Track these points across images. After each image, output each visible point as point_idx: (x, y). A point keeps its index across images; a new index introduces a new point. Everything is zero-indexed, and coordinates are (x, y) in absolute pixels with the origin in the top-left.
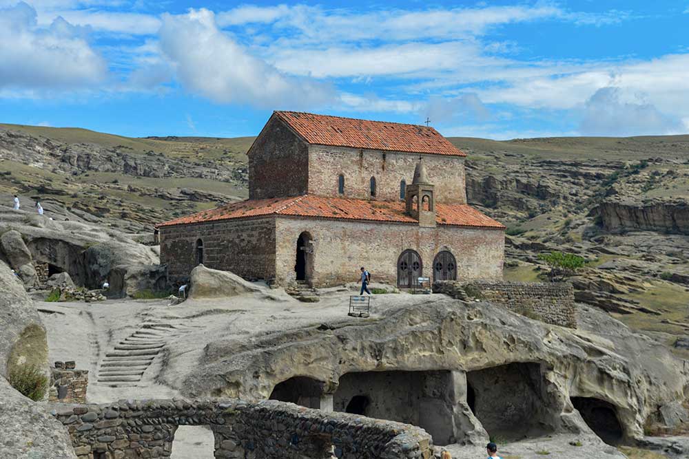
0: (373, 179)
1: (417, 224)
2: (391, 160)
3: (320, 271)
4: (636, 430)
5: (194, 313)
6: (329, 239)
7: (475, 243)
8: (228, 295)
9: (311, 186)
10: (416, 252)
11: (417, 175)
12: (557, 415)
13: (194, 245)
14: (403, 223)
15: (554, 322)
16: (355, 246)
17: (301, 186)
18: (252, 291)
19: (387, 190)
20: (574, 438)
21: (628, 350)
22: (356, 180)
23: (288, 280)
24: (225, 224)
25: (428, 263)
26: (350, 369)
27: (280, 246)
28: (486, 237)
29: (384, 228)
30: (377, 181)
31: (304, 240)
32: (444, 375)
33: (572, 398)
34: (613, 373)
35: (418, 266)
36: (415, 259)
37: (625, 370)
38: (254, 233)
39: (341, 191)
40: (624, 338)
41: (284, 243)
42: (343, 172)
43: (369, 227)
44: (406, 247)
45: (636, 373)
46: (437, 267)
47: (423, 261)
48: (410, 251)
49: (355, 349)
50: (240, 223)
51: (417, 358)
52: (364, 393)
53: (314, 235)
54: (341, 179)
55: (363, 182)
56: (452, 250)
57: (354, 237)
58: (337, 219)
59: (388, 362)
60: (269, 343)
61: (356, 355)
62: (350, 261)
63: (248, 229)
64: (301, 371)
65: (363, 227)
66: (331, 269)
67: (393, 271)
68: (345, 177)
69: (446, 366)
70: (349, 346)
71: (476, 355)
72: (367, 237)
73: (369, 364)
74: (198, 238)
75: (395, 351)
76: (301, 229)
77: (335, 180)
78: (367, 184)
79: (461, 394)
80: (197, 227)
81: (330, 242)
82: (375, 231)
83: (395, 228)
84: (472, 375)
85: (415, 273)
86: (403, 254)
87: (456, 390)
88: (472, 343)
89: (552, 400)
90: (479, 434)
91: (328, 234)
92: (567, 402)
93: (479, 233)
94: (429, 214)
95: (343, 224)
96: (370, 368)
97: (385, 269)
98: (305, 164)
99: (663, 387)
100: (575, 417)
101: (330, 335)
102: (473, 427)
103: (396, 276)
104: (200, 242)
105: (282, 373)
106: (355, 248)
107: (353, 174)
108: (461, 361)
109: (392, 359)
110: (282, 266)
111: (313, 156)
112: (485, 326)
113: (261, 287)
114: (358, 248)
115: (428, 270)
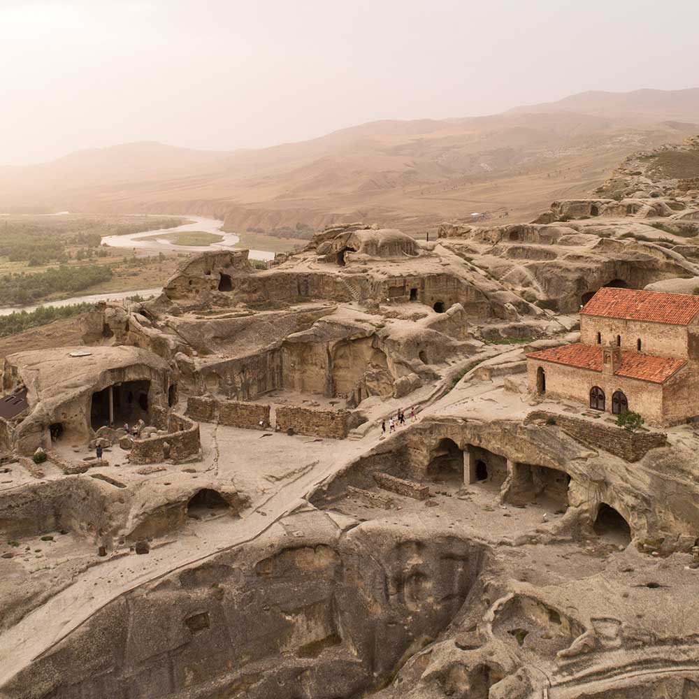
0: (619, 337)
2: (631, 325)
3: (548, 389)
6: (552, 373)
7: (639, 390)
9: (582, 338)
10: (600, 389)
14: (592, 370)
19: (628, 344)
23: (534, 391)
25: (608, 397)
28: (648, 388)
29: (581, 371)
35: (602, 397)
36: (600, 392)
39: (599, 342)
41: (531, 371)
42: (600, 331)
44: (594, 384)
46: (615, 400)
47: (606, 395)
48: (597, 387)
51: (493, 447)
53: (544, 369)
54: (599, 335)
55: (613, 338)
56: (624, 392)
58: (556, 363)
62: (564, 387)
65: (570, 369)
66: (554, 389)
67: (587, 397)
72: (572, 375)
75: (485, 440)
76: (538, 365)
77: (595, 335)
78: (615, 340)
79: (509, 473)
82: (576, 372)
83: (587, 372)
86: (593, 388)
97: (583, 395)
103: (589, 401)
106: (566, 380)
107: (606, 333)
114: (568, 380)
115: (609, 401)
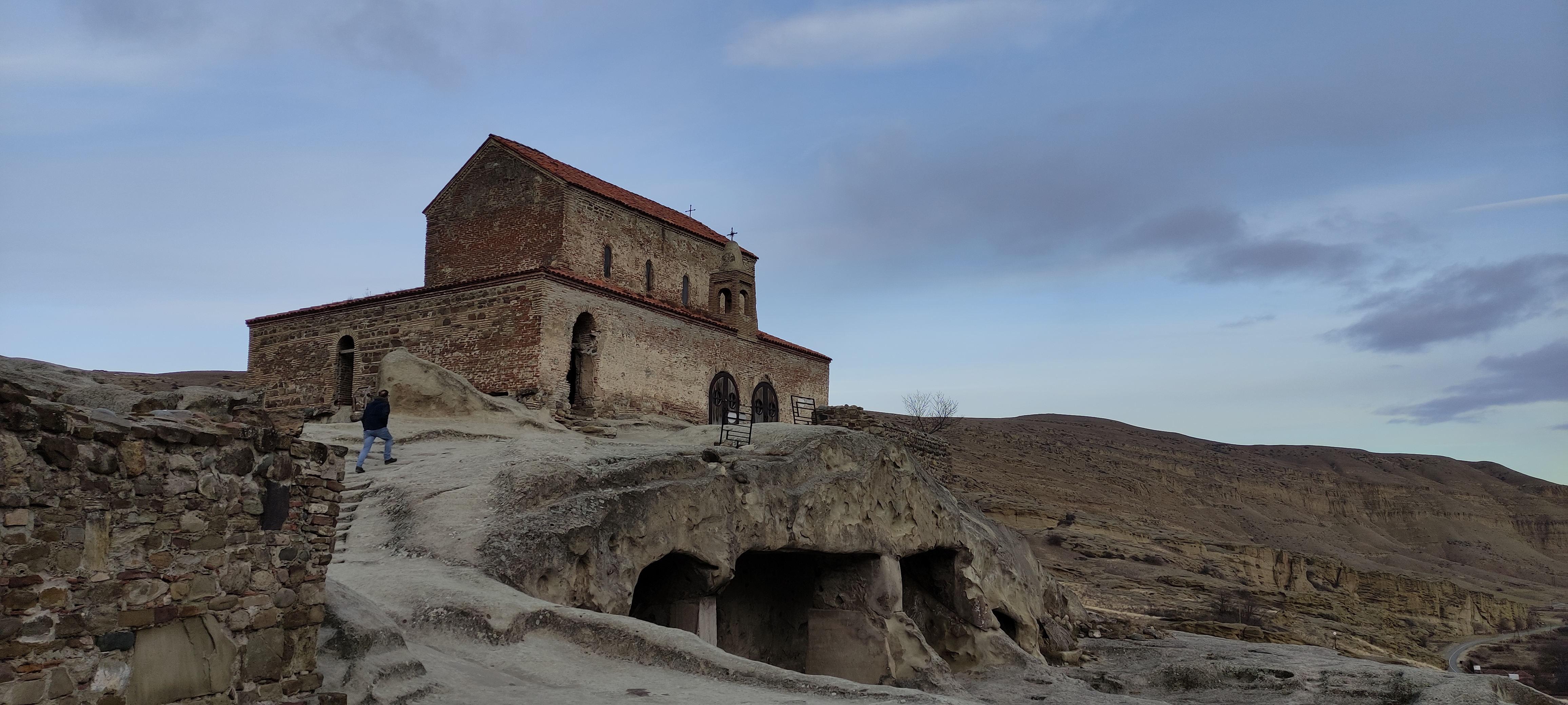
0: (649, 265)
2: (672, 240)
3: (605, 387)
5: (402, 435)
6: (620, 333)
7: (798, 377)
8: (452, 412)
9: (565, 253)
10: (731, 378)
12: (981, 637)
13: (334, 349)
14: (719, 327)
16: (655, 352)
18: (495, 408)
19: (666, 285)
22: (628, 260)
23: (556, 397)
24: (412, 303)
25: (745, 396)
26: (753, 543)
27: (547, 330)
28: (810, 371)
29: (696, 328)
30: (655, 267)
31: (582, 326)
32: (874, 559)
35: (735, 400)
36: (731, 389)
38: (485, 310)
39: (607, 272)
41: (554, 325)
42: (611, 241)
43: (676, 324)
44: (720, 367)
46: (756, 407)
47: (741, 395)
48: (724, 375)
50: (451, 296)
53: (598, 321)
54: (608, 254)
55: (637, 265)
56: (774, 383)
57: (654, 337)
58: (632, 302)
60: (626, 478)
61: (760, 516)
62: (648, 376)
63: (470, 306)
64: (683, 544)
65: (668, 323)
66: (621, 386)
67: (703, 402)
68: (613, 252)
71: (908, 527)
72: (672, 339)
73: (778, 535)
74: (342, 334)
75: (812, 513)
76: (581, 307)
77: (599, 252)
78: (642, 270)
79: (896, 599)
80: (340, 315)
81: (621, 339)
82: (682, 333)
83: (708, 333)
84: (907, 563)
86: (716, 377)
87: (889, 590)
88: (902, 508)
90: (939, 666)
91: (620, 324)
93: (803, 362)
94: (749, 319)
95: (641, 311)
97: (694, 398)
98: (554, 218)
103: (708, 413)
104: (347, 342)
105: (655, 543)
106: (655, 356)
107: (624, 249)
108: (892, 538)
109: (809, 529)
110: (549, 369)
111: (570, 206)
113: (512, 405)
114: (661, 357)
115: (746, 409)
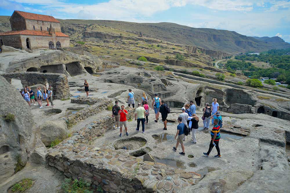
0: (41, 27)
1: (52, 36)
2: (44, 23)
3: (32, 46)
4: (95, 72)
5: (4, 56)
7: (64, 40)
8: (11, 51)
9: (27, 28)
11: (51, 26)
12: (82, 70)
14: (49, 36)
15: (80, 54)
17: (25, 28)
18: (17, 51)
19: (44, 29)
20: (85, 74)
21: (93, 58)
22: (37, 27)
23: (25, 48)
24: (7, 36)
25: (55, 44)
26: (42, 65)
27: (22, 41)
29: (45, 37)
30: (42, 28)
31: (27, 40)
32: (61, 65)
33: (84, 67)
34: (91, 62)
37: (93, 62)
39: (34, 29)
40: (92, 56)
42: (34, 25)
43: (42, 37)
44: (50, 41)
45: (94, 62)
46: (57, 45)
48: (51, 42)
49: (43, 61)
50: (11, 36)
51: (56, 62)
52: (45, 70)
54: (34, 27)
55: (39, 27)
56: (60, 41)
57: (39, 39)
58: (35, 35)
59: (50, 64)
60: (24, 61)
61: (43, 62)
62: (39, 44)
63: (14, 37)
64: (32, 66)
65: (41, 37)
66: (35, 46)
69: (61, 63)
70: (41, 61)
71: (67, 61)
73: (46, 64)
75: (51, 61)
76: (27, 37)
77: (32, 27)
78: (40, 28)
79: (65, 68)
81: (34, 40)
83: (47, 37)
84: (66, 65)
85: (53, 46)
87: (64, 68)
88: (66, 59)
89: (81, 68)
90: (69, 75)
91: (33, 38)
92: (83, 68)
93: (65, 38)
94: (54, 34)
96: (46, 65)
97: (46, 45)
98: (25, 23)
99: (99, 64)
100: (85, 70)
101: (37, 59)
102: (68, 74)
103: (49, 47)
104: (1, 40)
105: (28, 67)
108: (64, 62)
109: (51, 63)
110: (24, 45)
111: (27, 21)
112: (68, 55)
113: (19, 50)
114: (40, 41)
115: (55, 45)
